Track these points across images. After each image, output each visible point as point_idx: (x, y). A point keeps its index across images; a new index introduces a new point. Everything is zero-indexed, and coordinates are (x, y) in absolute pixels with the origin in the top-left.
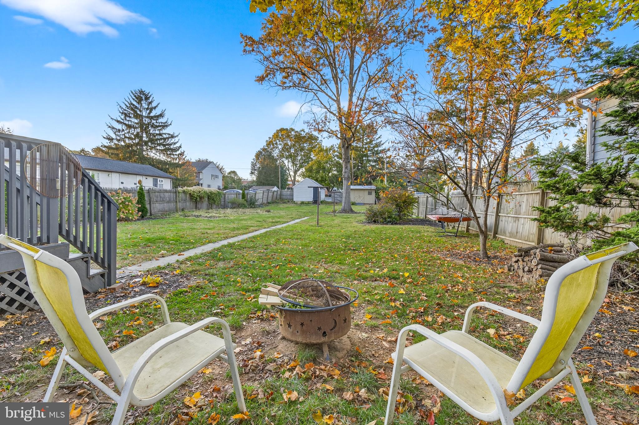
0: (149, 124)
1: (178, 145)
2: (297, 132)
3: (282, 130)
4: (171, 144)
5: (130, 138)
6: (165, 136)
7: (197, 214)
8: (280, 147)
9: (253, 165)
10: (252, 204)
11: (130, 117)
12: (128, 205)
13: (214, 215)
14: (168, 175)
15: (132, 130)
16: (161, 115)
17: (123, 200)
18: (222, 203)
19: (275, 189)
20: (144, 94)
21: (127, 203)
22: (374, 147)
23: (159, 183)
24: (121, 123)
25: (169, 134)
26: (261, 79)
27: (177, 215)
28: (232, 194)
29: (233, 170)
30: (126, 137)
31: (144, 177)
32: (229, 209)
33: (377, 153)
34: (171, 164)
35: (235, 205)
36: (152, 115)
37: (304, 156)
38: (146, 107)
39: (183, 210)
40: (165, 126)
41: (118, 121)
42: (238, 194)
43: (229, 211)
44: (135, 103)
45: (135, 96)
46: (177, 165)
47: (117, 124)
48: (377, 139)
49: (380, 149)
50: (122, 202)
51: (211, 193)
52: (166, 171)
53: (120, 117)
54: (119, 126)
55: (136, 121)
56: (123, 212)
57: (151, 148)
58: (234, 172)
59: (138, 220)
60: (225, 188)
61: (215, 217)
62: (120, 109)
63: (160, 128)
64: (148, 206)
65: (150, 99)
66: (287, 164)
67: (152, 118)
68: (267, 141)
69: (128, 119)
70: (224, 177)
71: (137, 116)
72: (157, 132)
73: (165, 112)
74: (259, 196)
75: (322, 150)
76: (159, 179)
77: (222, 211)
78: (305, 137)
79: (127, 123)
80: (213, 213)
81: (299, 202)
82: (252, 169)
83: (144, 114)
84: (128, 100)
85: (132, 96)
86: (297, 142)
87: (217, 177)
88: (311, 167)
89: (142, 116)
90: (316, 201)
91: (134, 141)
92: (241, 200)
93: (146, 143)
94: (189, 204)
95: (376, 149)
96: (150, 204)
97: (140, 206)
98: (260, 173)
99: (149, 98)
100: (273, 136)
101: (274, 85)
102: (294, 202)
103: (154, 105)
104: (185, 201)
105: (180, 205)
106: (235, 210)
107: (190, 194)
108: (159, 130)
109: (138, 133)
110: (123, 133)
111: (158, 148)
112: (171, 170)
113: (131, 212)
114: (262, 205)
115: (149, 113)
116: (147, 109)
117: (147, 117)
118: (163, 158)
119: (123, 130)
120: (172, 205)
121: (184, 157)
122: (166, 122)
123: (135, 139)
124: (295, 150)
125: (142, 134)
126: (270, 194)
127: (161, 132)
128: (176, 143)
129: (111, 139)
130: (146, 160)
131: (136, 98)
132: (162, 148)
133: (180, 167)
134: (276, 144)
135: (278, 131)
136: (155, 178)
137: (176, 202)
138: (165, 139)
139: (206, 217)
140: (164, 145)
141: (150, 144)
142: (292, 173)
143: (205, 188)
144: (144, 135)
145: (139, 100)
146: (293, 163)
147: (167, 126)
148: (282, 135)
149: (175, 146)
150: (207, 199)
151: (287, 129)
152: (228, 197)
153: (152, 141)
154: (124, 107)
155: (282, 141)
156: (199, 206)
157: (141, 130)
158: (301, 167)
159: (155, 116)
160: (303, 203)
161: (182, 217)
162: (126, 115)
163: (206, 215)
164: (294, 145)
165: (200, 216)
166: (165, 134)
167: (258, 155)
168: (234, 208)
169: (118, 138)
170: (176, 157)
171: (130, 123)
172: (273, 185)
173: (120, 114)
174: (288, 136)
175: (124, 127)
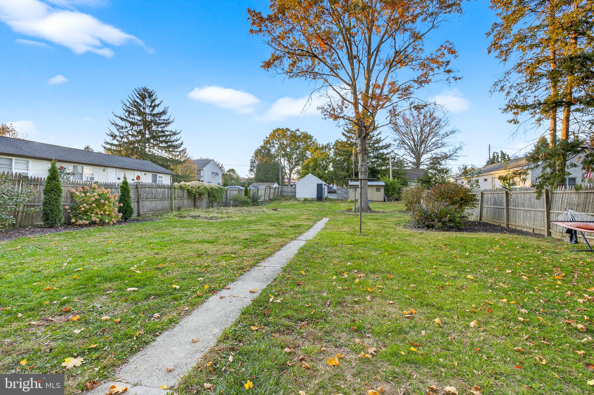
0: (151, 121)
1: (179, 142)
2: (293, 131)
3: (278, 130)
4: (173, 141)
5: (133, 135)
6: (167, 133)
7: (194, 214)
8: (276, 146)
9: (253, 162)
10: (255, 201)
11: (133, 114)
12: (104, 204)
13: (216, 215)
14: (169, 171)
15: (135, 128)
16: (164, 113)
17: (97, 197)
18: (224, 200)
19: (276, 185)
20: (147, 92)
21: (103, 201)
22: (374, 143)
23: (158, 179)
24: (124, 120)
25: (171, 132)
26: (268, 65)
27: (171, 215)
28: (234, 192)
29: (231, 168)
30: (129, 134)
31: (143, 173)
32: (231, 207)
33: (377, 149)
34: (172, 161)
35: (238, 203)
36: (155, 112)
37: (299, 154)
38: (150, 105)
39: (179, 209)
40: (167, 124)
41: (121, 119)
42: (239, 190)
43: (232, 210)
44: (139, 101)
45: (139, 94)
46: (179, 162)
47: (121, 121)
48: (377, 135)
49: (381, 144)
50: (96, 200)
51: (212, 189)
52: (167, 167)
53: (124, 114)
54: (122, 123)
55: (139, 118)
56: (97, 214)
57: (154, 146)
58: (233, 170)
59: (119, 222)
60: (225, 185)
61: (216, 218)
62: (124, 107)
63: (162, 125)
64: (134, 205)
65: (154, 97)
66: (282, 162)
67: (154, 115)
68: (264, 140)
69: (131, 116)
70: (223, 175)
71: (140, 113)
72: (160, 129)
73: (168, 110)
74: (261, 192)
75: (317, 149)
76: (158, 175)
77: (224, 210)
78: (300, 136)
79: (130, 120)
80: (214, 212)
81: (302, 199)
82: (251, 166)
83: (148, 111)
84: (131, 97)
85: (136, 93)
86: (293, 141)
87: (217, 174)
88: (308, 165)
89: (145, 113)
90: (320, 198)
91: (137, 138)
92: (243, 197)
93: (148, 140)
94: (186, 202)
95: (376, 145)
96: (138, 202)
97: (122, 205)
98: (258, 170)
99: (152, 95)
100: (270, 135)
101: (281, 71)
102: (296, 199)
103: (157, 102)
104: (182, 197)
105: (176, 203)
106: (238, 208)
107: (188, 190)
108: (162, 127)
109: (141, 130)
110: (127, 130)
111: (161, 145)
112: (172, 167)
113: (107, 213)
114: (264, 203)
115: (152, 111)
116: (150, 106)
117: (150, 115)
118: (164, 154)
119: (126, 127)
120: (167, 204)
121: (186, 155)
122: (168, 120)
123: (138, 136)
124: (291, 149)
125: (145, 131)
126: (272, 191)
127: (164, 129)
128: (178, 140)
129: (114, 137)
130: (147, 156)
131: (140, 95)
132: (164, 145)
133: (182, 164)
134: (273, 143)
135: (275, 131)
136: (155, 173)
137: (171, 199)
138: (167, 136)
139: (206, 218)
140: (166, 142)
141: (152, 141)
142: (288, 171)
143: (206, 184)
144: (147, 132)
145: (143, 97)
146: (289, 161)
147: (169, 123)
148: (279, 135)
149: (177, 143)
150: (206, 196)
151: (283, 129)
152: (230, 193)
153: (153, 137)
154: (128, 104)
155: (278, 141)
156: (198, 203)
157: (144, 126)
158: (297, 165)
159: (158, 114)
160: (306, 200)
161: (177, 219)
162: (130, 112)
163: (206, 215)
164: (290, 144)
165: (199, 216)
166: (167, 131)
167: (258, 153)
168: (237, 206)
169: (122, 135)
170: (178, 153)
171: (133, 121)
172: (273, 182)
173: (124, 112)
174: (284, 136)
175: (128, 125)
